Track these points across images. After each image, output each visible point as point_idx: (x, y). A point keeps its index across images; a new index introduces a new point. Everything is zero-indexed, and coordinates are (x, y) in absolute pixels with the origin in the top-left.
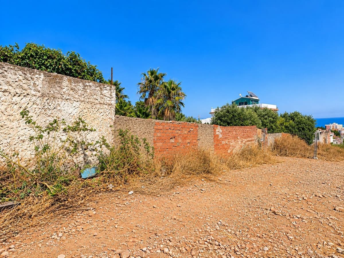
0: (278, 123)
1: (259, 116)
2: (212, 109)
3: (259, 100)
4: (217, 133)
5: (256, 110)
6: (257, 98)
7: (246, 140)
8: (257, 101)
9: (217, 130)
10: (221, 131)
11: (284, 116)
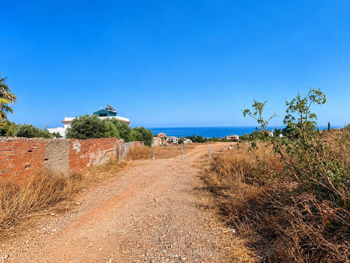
0: (131, 134)
1: (118, 128)
2: (66, 117)
3: (117, 113)
4: (75, 148)
5: (115, 122)
6: (115, 112)
7: (106, 151)
8: (115, 114)
9: (74, 145)
10: (79, 145)
11: (135, 129)
